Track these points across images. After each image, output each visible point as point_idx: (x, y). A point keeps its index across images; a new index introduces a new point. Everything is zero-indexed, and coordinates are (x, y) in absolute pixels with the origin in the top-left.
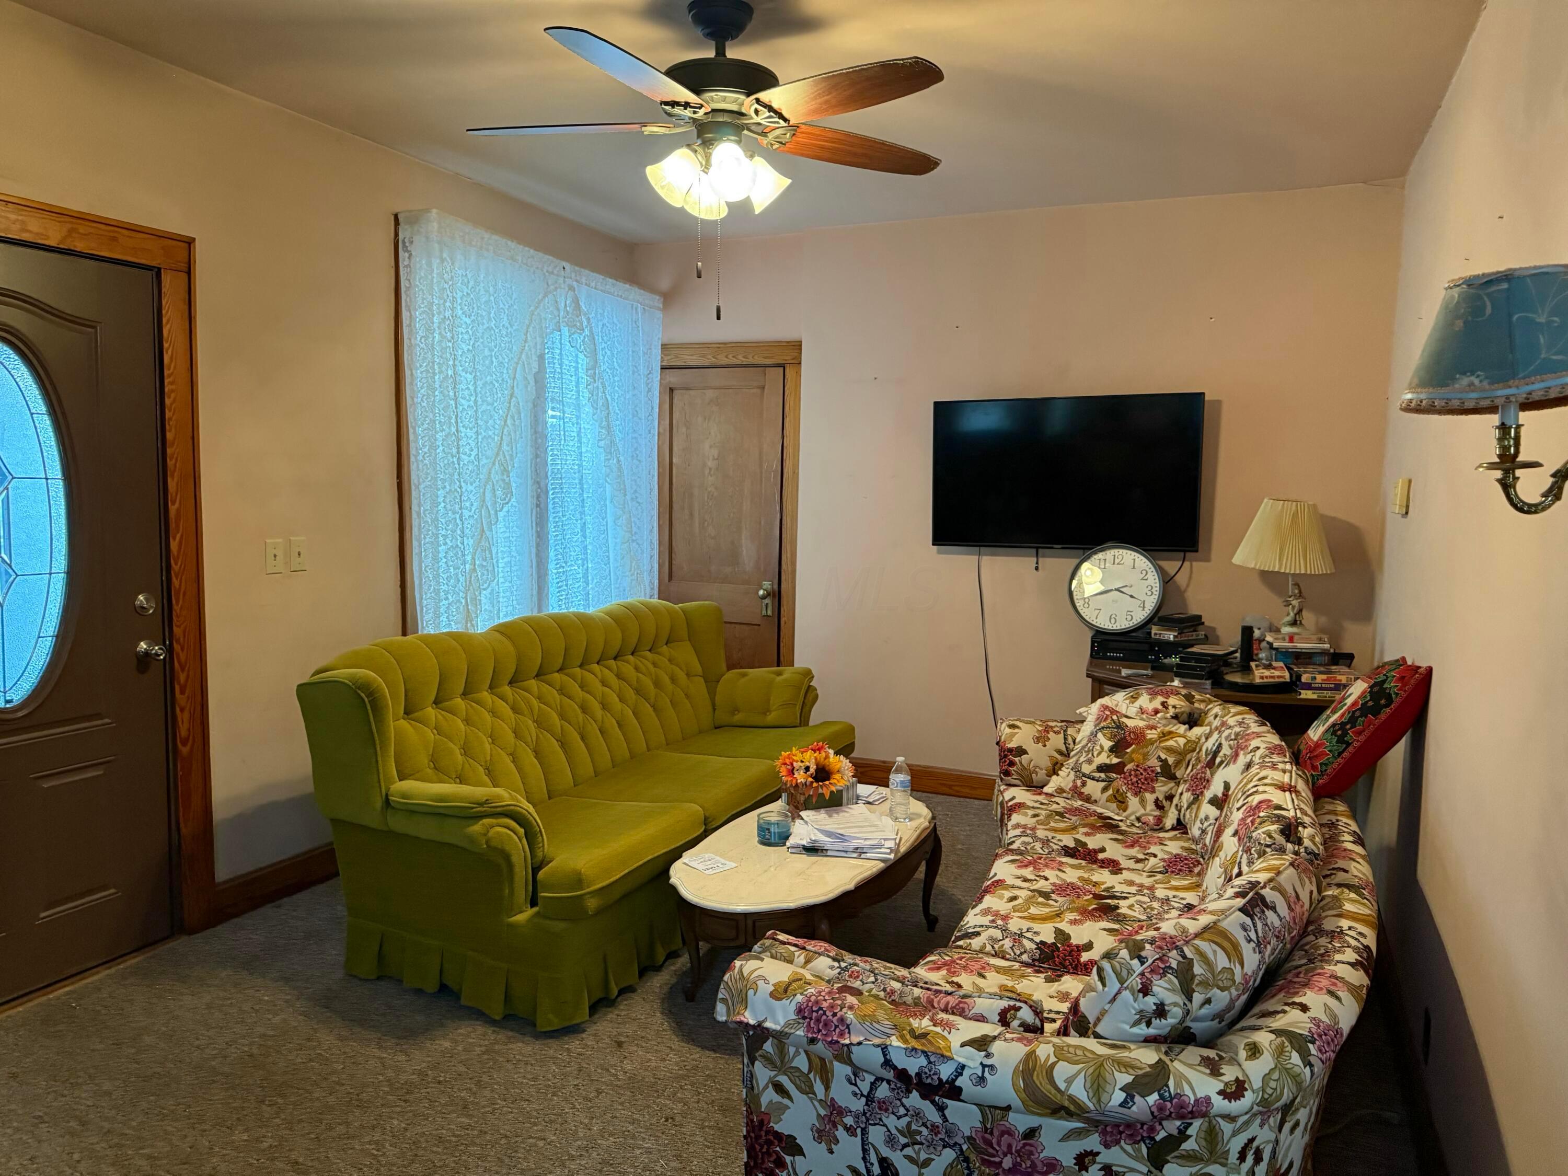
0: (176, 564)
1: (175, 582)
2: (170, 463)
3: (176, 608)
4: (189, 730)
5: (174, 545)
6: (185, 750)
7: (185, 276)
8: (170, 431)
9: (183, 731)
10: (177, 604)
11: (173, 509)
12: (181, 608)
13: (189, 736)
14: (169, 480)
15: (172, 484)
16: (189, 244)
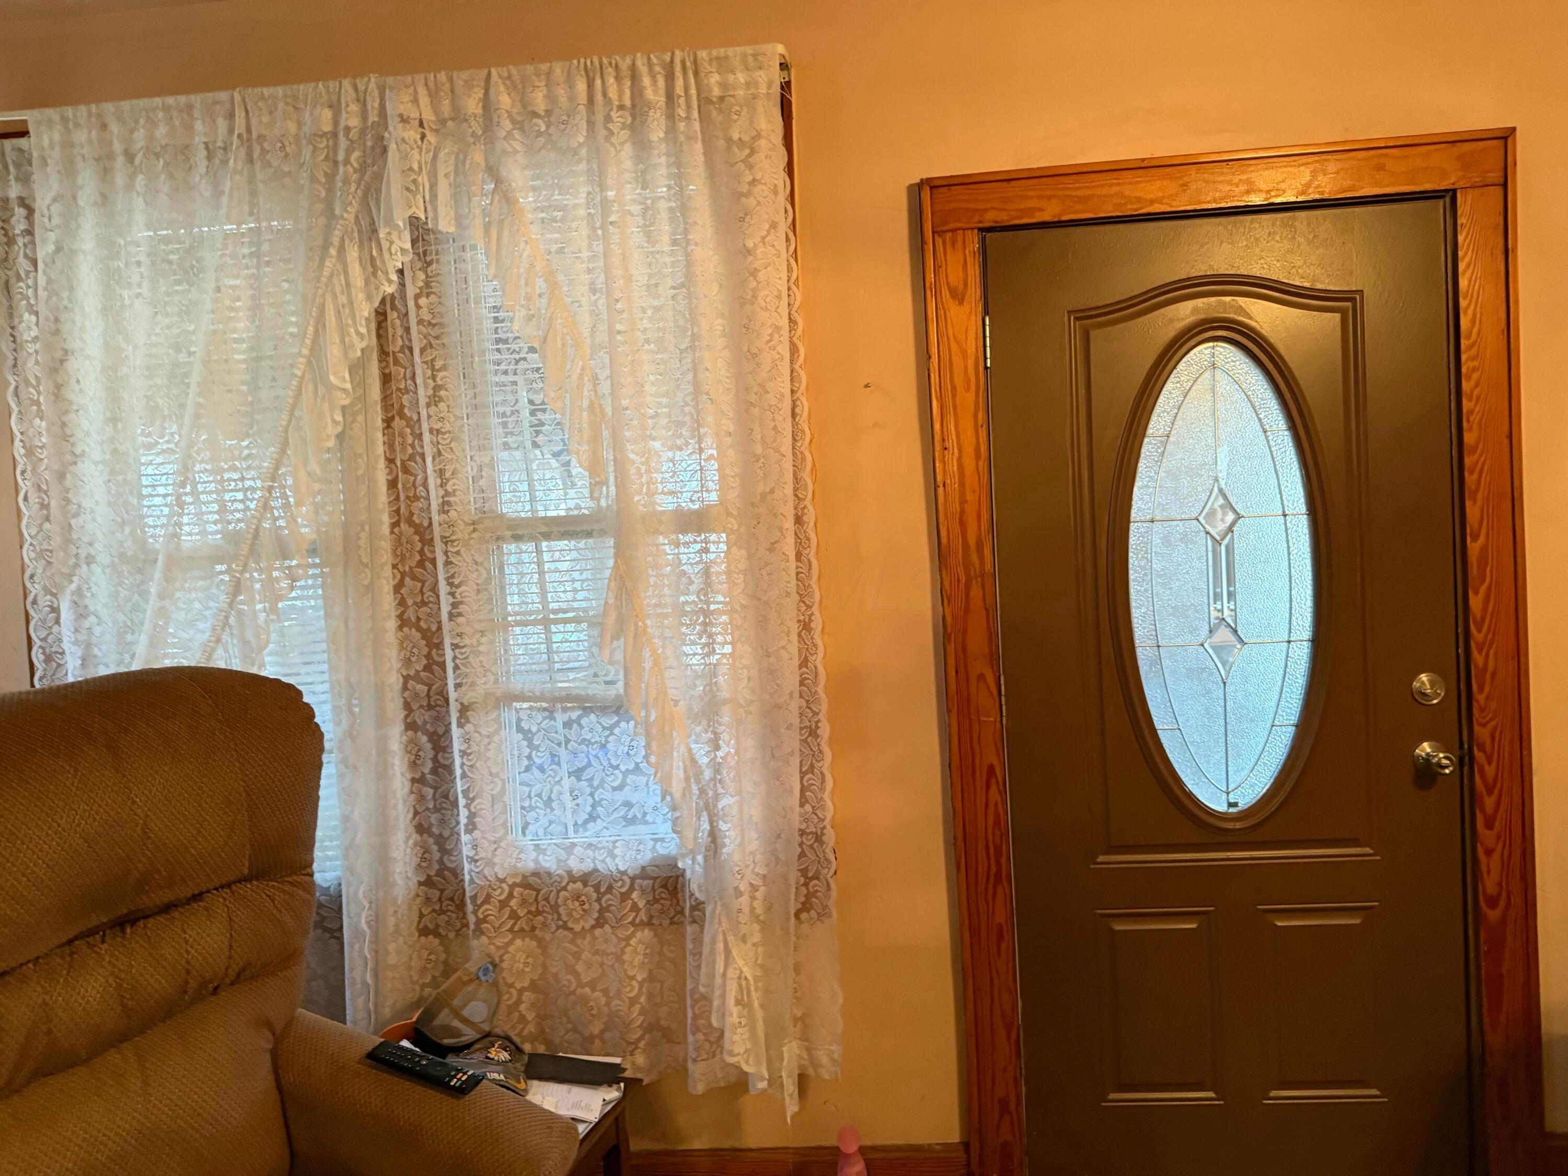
0: (1479, 631)
1: (1478, 658)
2: (1470, 479)
3: (1480, 698)
4: (1500, 884)
5: (1475, 602)
6: (1493, 915)
7: (1499, 191)
8: (1470, 430)
9: (1490, 884)
10: (1481, 690)
11: (1474, 548)
12: (1487, 698)
13: (1500, 894)
14: (1468, 504)
15: (1473, 511)
16: (1505, 138)
